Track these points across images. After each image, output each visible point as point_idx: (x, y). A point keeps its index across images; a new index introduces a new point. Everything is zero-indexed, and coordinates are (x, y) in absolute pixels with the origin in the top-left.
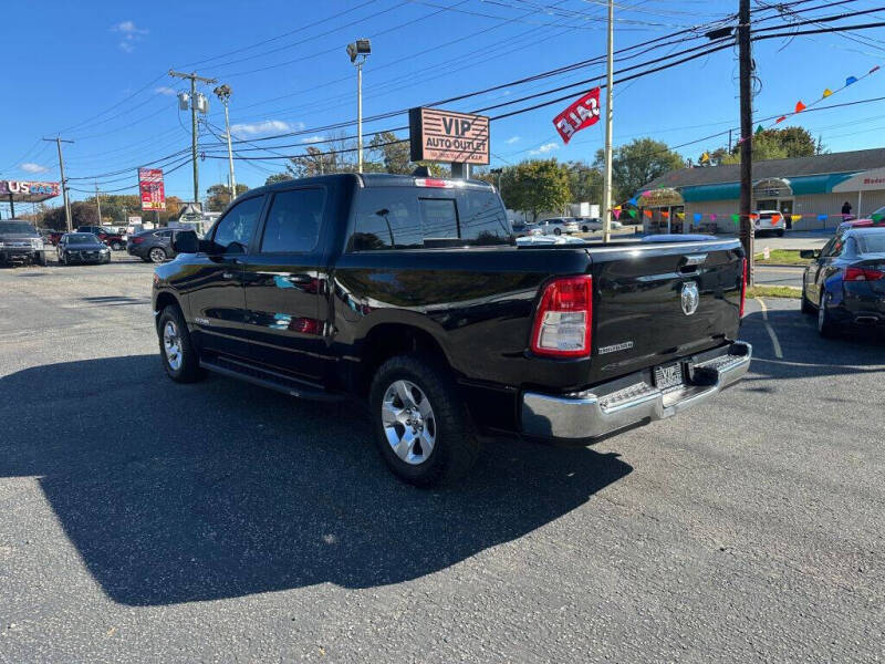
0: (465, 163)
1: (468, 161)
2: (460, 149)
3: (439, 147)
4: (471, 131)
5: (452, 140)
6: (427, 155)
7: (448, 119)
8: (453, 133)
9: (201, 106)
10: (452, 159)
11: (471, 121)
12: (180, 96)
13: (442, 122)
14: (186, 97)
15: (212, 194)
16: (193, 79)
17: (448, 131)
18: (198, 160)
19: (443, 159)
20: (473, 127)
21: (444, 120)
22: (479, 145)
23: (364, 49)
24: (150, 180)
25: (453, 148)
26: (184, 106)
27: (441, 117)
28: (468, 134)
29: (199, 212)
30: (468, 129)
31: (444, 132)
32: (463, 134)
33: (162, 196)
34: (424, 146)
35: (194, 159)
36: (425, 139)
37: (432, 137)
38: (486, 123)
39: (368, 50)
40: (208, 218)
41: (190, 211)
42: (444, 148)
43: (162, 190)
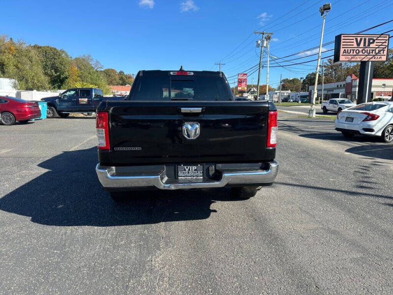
0: (368, 61)
1: (371, 60)
2: (366, 54)
3: (351, 54)
4: (375, 44)
5: (360, 49)
6: (342, 58)
7: (359, 39)
8: (362, 45)
9: (265, 45)
10: (360, 60)
11: (375, 38)
12: (257, 42)
13: (355, 41)
14: (259, 42)
15: (282, 83)
16: (263, 34)
17: (358, 44)
18: (261, 68)
19: (353, 60)
20: (376, 41)
21: (357, 40)
22: (379, 51)
23: (326, 8)
24: (242, 78)
25: (361, 54)
26: (258, 45)
27: (354, 38)
28: (372, 46)
29: (256, 90)
30: (373, 43)
31: (355, 45)
32: (369, 45)
33: (246, 84)
34: (341, 53)
35: (259, 68)
36: (342, 50)
37: (346, 49)
38: (387, 38)
39: (329, 9)
40: (276, 94)
41: (252, 90)
42: (355, 54)
43: (246, 82)
